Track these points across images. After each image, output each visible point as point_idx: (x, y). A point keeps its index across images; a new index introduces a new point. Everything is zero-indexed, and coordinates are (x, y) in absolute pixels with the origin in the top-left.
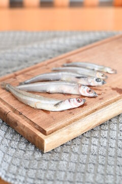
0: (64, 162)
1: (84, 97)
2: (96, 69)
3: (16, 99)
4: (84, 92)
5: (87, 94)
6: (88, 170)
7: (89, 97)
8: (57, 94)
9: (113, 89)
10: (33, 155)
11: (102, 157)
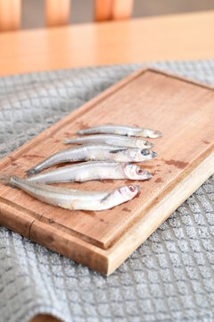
0: (143, 286)
1: (133, 181)
2: (130, 134)
3: (35, 198)
4: (133, 175)
5: (137, 177)
6: (181, 291)
7: (139, 181)
8: (91, 183)
9: (167, 162)
10: (92, 282)
11: (191, 268)
